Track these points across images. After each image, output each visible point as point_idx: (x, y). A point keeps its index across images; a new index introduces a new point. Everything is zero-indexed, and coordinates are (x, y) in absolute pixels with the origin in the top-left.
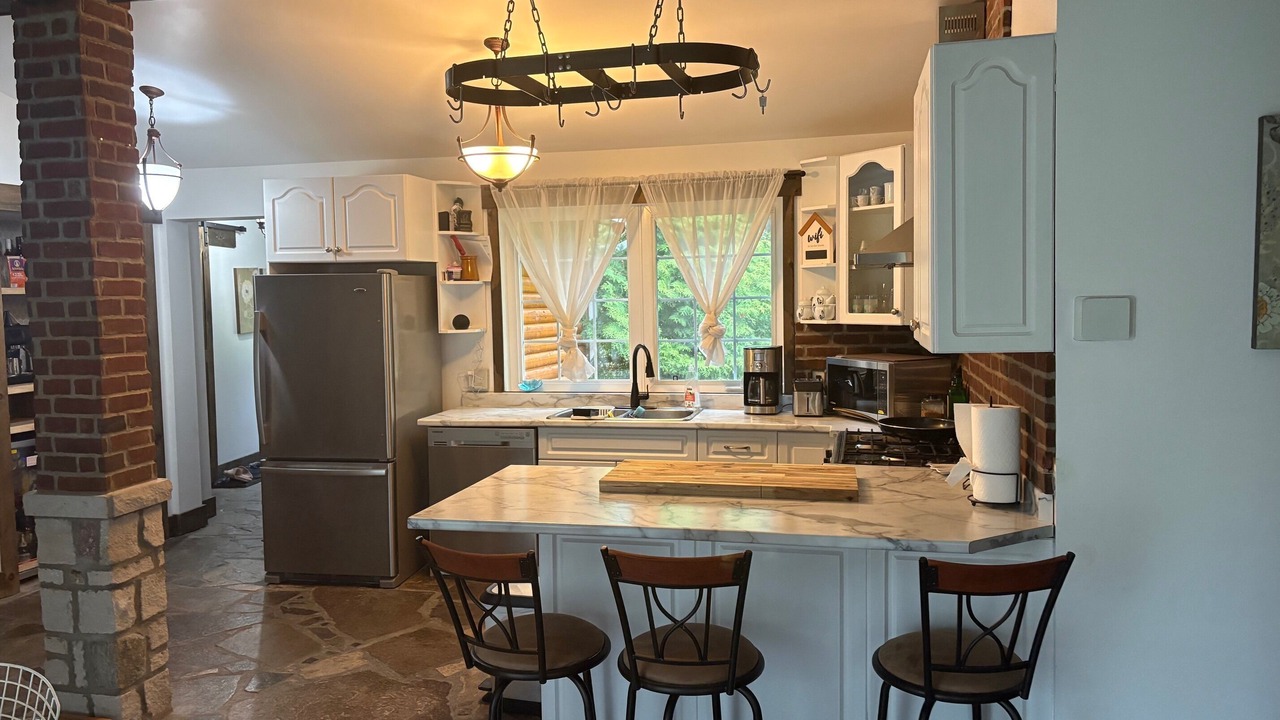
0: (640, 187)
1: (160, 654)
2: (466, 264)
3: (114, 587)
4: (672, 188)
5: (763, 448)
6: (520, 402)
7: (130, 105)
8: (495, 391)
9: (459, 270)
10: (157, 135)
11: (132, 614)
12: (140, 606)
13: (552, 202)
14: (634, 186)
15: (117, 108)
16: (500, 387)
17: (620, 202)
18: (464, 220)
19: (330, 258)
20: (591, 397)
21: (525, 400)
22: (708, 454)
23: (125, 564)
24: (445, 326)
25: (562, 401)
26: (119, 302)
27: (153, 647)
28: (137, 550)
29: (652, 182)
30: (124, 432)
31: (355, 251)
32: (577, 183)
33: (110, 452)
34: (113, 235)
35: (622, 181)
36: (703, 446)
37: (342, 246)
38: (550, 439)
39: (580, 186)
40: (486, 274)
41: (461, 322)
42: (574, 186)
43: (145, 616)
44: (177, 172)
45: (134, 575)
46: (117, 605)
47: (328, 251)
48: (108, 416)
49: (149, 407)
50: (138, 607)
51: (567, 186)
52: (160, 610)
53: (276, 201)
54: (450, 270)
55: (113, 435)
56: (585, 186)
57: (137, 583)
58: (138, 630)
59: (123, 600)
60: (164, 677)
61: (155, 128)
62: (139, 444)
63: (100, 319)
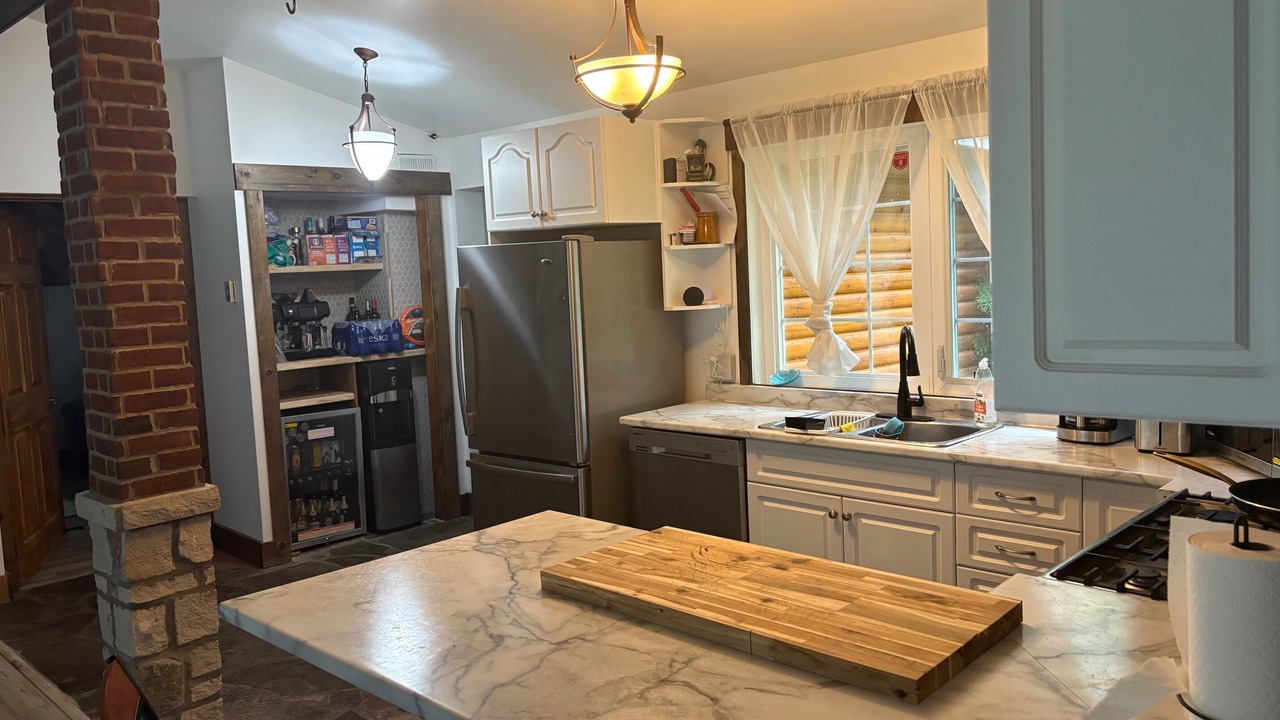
0: (913, 97)
1: (208, 683)
2: (704, 225)
3: (136, 607)
4: (959, 93)
5: (1057, 502)
6: (767, 400)
7: (154, 60)
8: (741, 384)
9: (692, 231)
10: (372, 99)
11: (161, 638)
12: (174, 629)
13: (801, 133)
14: (905, 97)
15: (131, 65)
16: (747, 378)
17: (888, 123)
18: (699, 166)
19: (536, 224)
20: (852, 398)
21: (774, 397)
22: (971, 500)
23: (151, 581)
24: (672, 303)
25: (817, 401)
26: (141, 286)
27: (194, 675)
28: (169, 565)
29: (930, 89)
30: (151, 434)
31: (559, 215)
32: (831, 102)
33: (128, 457)
34: (130, 211)
35: (890, 91)
36: (962, 488)
37: (546, 210)
38: (759, 456)
39: (835, 105)
40: (729, 235)
41: (693, 296)
42: (828, 106)
43: (181, 640)
44: (391, 138)
45: (165, 594)
46: (137, 629)
47: (534, 216)
48: (123, 416)
49: (190, 405)
50: (171, 628)
51: (819, 108)
52: (207, 633)
53: (492, 162)
54: (681, 231)
55: (132, 437)
56: (841, 105)
57: (169, 603)
58: (173, 655)
59: (145, 622)
60: (215, 708)
61: (370, 92)
62: (175, 447)
63: (111, 307)
